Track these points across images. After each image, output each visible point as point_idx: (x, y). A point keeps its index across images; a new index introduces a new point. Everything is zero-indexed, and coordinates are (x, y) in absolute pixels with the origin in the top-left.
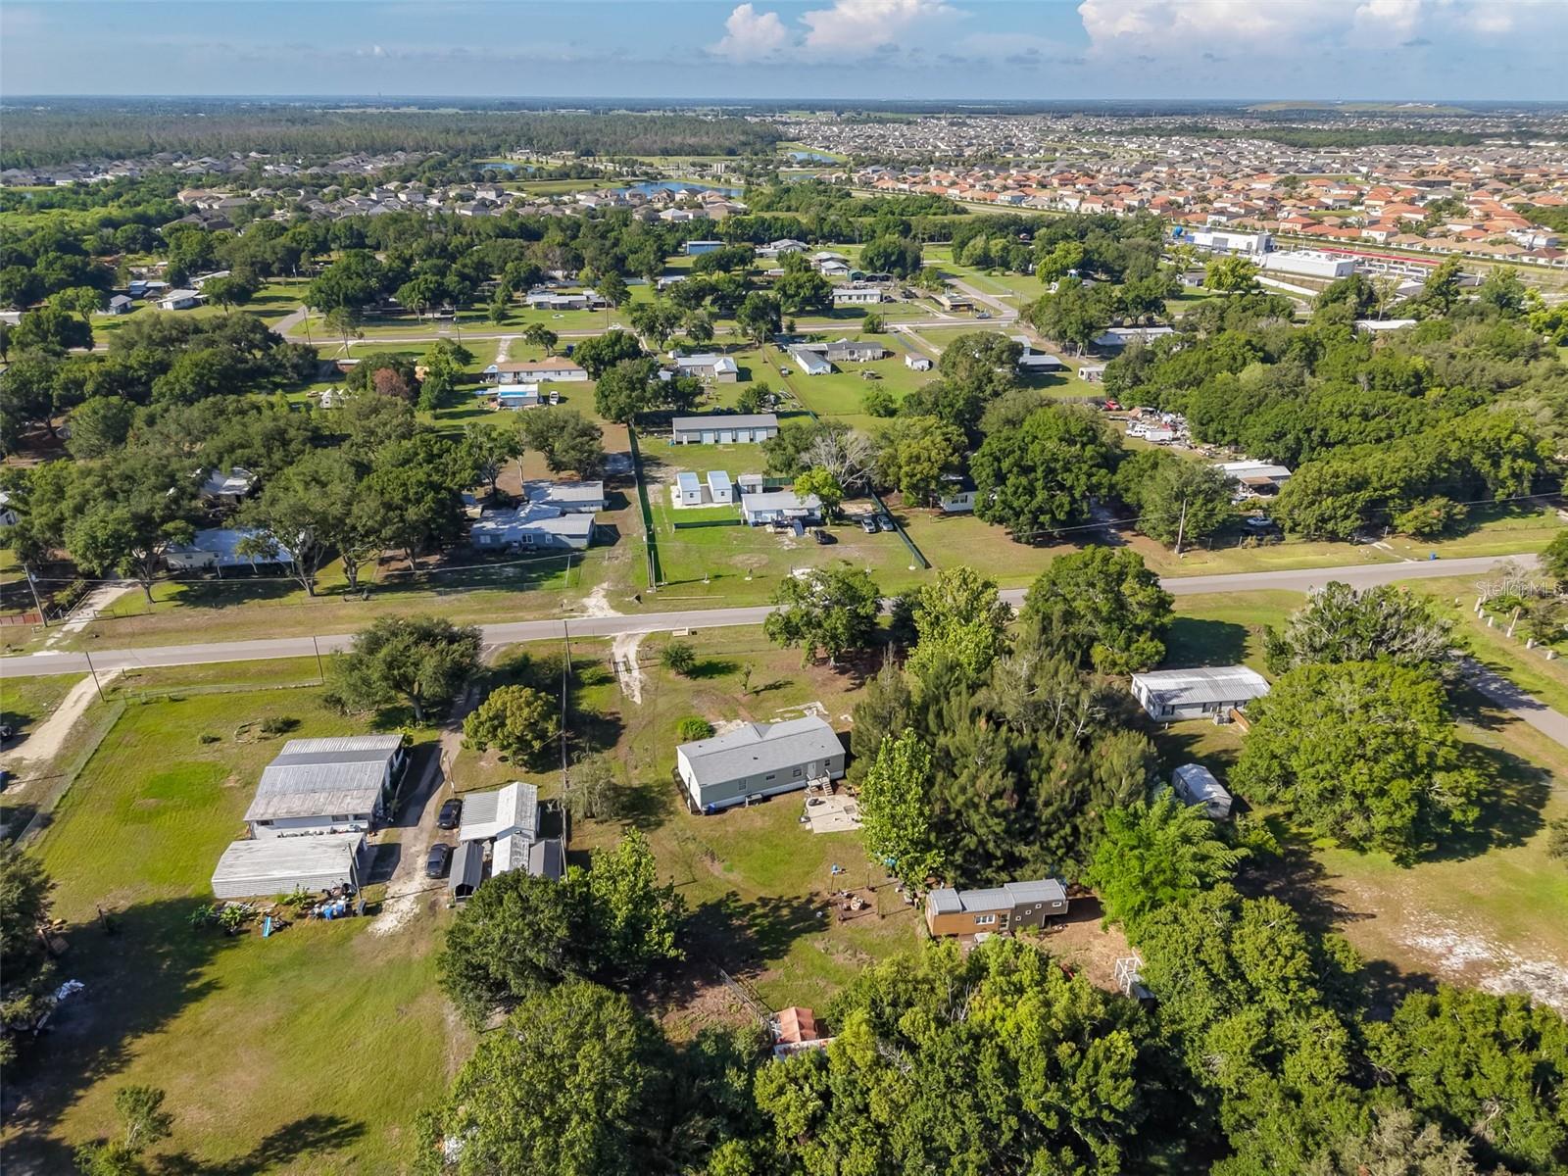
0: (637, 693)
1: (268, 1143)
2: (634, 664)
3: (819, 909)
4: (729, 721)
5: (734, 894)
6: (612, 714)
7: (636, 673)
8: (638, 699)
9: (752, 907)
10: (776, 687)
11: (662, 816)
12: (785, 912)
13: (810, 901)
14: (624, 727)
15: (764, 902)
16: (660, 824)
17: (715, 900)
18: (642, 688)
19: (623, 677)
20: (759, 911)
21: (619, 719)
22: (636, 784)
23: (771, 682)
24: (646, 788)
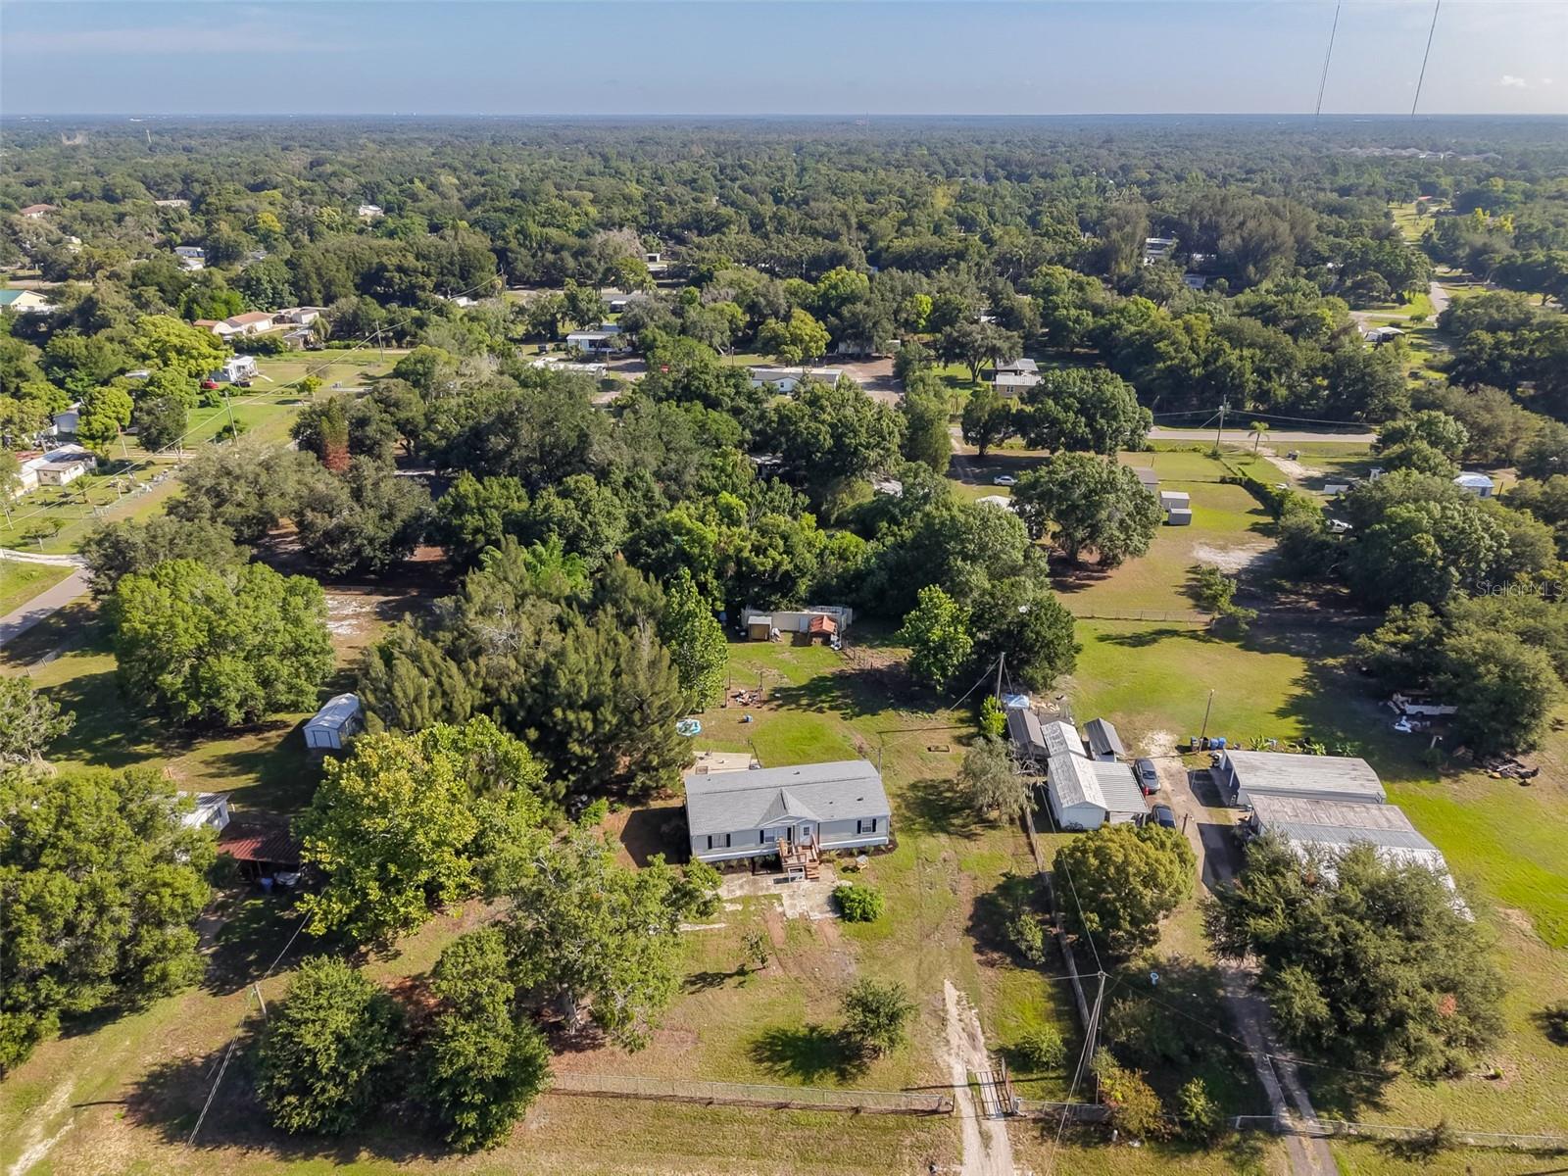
0: (953, 1010)
1: (1155, 641)
2: (966, 1107)
3: (777, 699)
4: (804, 917)
5: (845, 719)
6: (992, 964)
7: (959, 1076)
8: (951, 993)
9: (831, 708)
10: (706, 980)
11: (909, 794)
12: (804, 702)
13: (780, 706)
14: (968, 931)
15: (820, 710)
16: (914, 787)
17: (862, 718)
18: (944, 1021)
19: (983, 1066)
20: (826, 705)
21: (978, 949)
22: (943, 838)
23: (710, 993)
24: (931, 831)
